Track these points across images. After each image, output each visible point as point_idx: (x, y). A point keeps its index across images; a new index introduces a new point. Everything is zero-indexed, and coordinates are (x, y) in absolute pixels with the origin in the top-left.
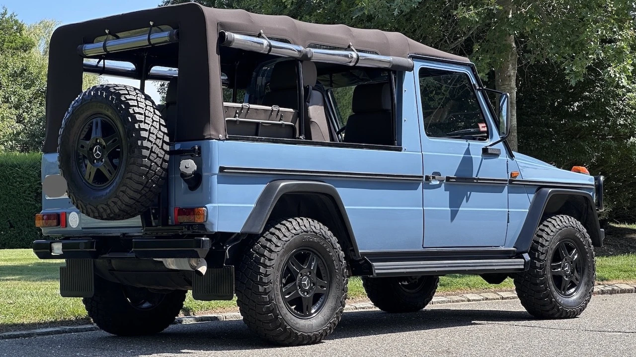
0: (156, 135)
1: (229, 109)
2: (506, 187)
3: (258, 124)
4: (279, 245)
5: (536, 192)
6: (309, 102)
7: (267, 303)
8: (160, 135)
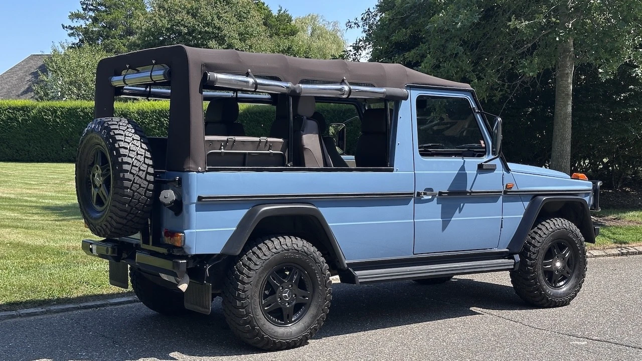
0: (139, 168)
1: (214, 142)
2: (501, 197)
3: (245, 154)
4: (258, 263)
5: (532, 199)
6: (303, 131)
7: (244, 316)
8: (144, 167)
